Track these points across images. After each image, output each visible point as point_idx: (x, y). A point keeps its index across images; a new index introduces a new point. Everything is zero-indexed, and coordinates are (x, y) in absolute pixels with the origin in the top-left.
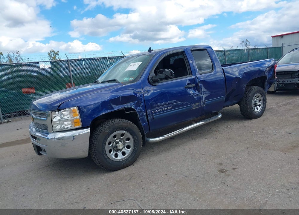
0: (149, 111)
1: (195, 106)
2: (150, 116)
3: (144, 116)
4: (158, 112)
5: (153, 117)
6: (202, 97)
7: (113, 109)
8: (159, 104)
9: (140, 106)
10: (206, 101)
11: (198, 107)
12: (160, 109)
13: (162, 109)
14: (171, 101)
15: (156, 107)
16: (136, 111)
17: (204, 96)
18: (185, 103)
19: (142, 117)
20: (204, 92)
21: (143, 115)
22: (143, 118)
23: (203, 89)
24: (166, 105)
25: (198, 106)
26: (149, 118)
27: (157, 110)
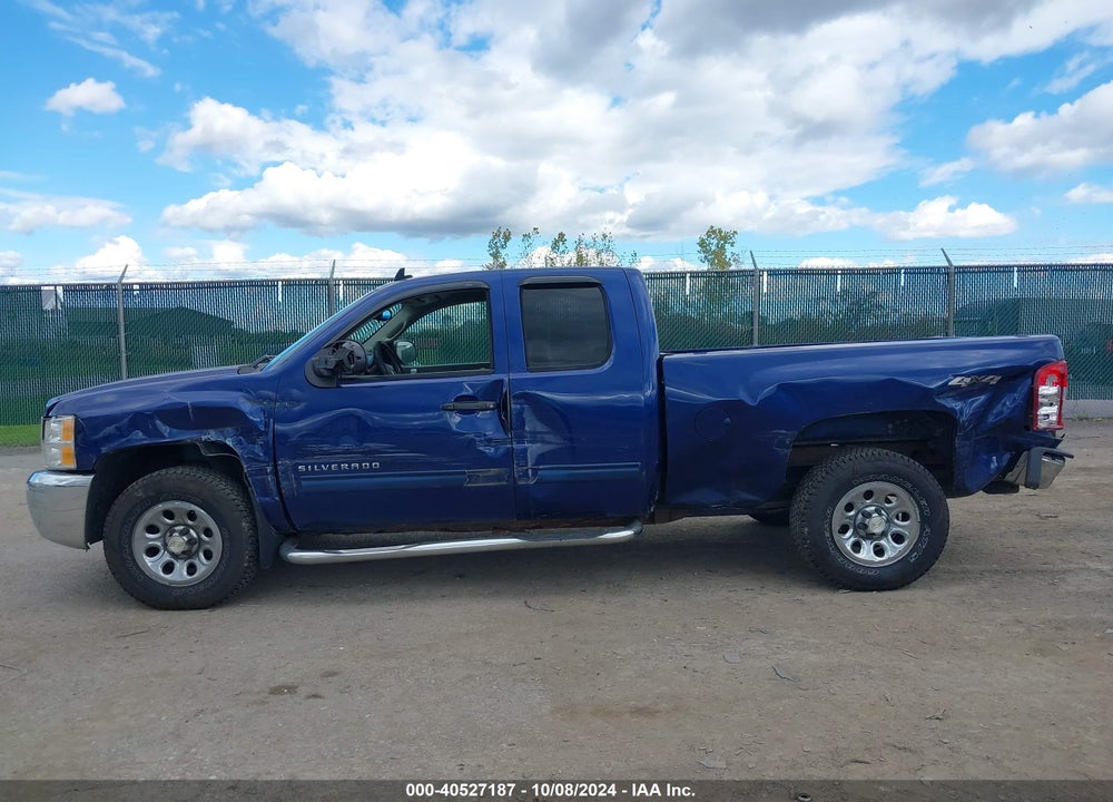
0: (283, 463)
1: (485, 478)
2: (287, 479)
3: (267, 474)
4: (322, 472)
5: (299, 484)
6: (525, 450)
7: (164, 437)
8: (326, 447)
9: (254, 443)
10: (541, 467)
11: (497, 483)
12: (330, 464)
13: (339, 464)
14: (372, 445)
15: (313, 454)
16: (236, 454)
17: (533, 449)
18: (436, 460)
19: (259, 477)
20: (534, 433)
21: (262, 472)
22: (263, 479)
23: (531, 424)
24: (354, 453)
25: (498, 477)
26: (284, 484)
27: (319, 466)
